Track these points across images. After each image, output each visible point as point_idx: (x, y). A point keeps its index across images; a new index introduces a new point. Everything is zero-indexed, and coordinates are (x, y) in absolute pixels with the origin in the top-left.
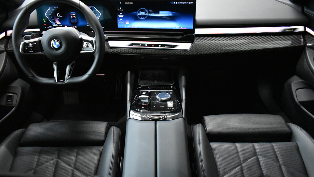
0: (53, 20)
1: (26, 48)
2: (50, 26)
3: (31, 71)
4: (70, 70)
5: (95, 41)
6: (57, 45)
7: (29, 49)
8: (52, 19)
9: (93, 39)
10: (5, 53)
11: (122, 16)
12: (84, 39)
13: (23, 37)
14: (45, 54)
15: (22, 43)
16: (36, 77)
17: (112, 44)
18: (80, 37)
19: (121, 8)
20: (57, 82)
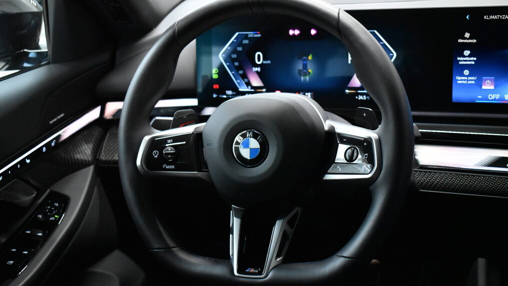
0: (241, 72)
1: (156, 154)
2: (229, 92)
3: (161, 229)
4: (284, 236)
5: (379, 141)
6: (252, 150)
7: (163, 159)
8: (238, 69)
9: (372, 135)
10: (91, 169)
11: (471, 61)
12: (339, 134)
13: (150, 121)
14: (210, 177)
15: (147, 138)
16: (171, 251)
17: (427, 155)
18: (326, 128)
19: (467, 35)
20: (236, 273)
